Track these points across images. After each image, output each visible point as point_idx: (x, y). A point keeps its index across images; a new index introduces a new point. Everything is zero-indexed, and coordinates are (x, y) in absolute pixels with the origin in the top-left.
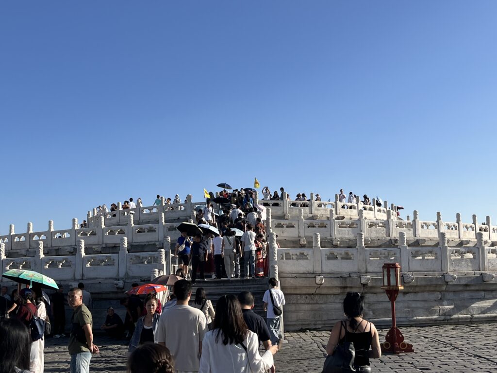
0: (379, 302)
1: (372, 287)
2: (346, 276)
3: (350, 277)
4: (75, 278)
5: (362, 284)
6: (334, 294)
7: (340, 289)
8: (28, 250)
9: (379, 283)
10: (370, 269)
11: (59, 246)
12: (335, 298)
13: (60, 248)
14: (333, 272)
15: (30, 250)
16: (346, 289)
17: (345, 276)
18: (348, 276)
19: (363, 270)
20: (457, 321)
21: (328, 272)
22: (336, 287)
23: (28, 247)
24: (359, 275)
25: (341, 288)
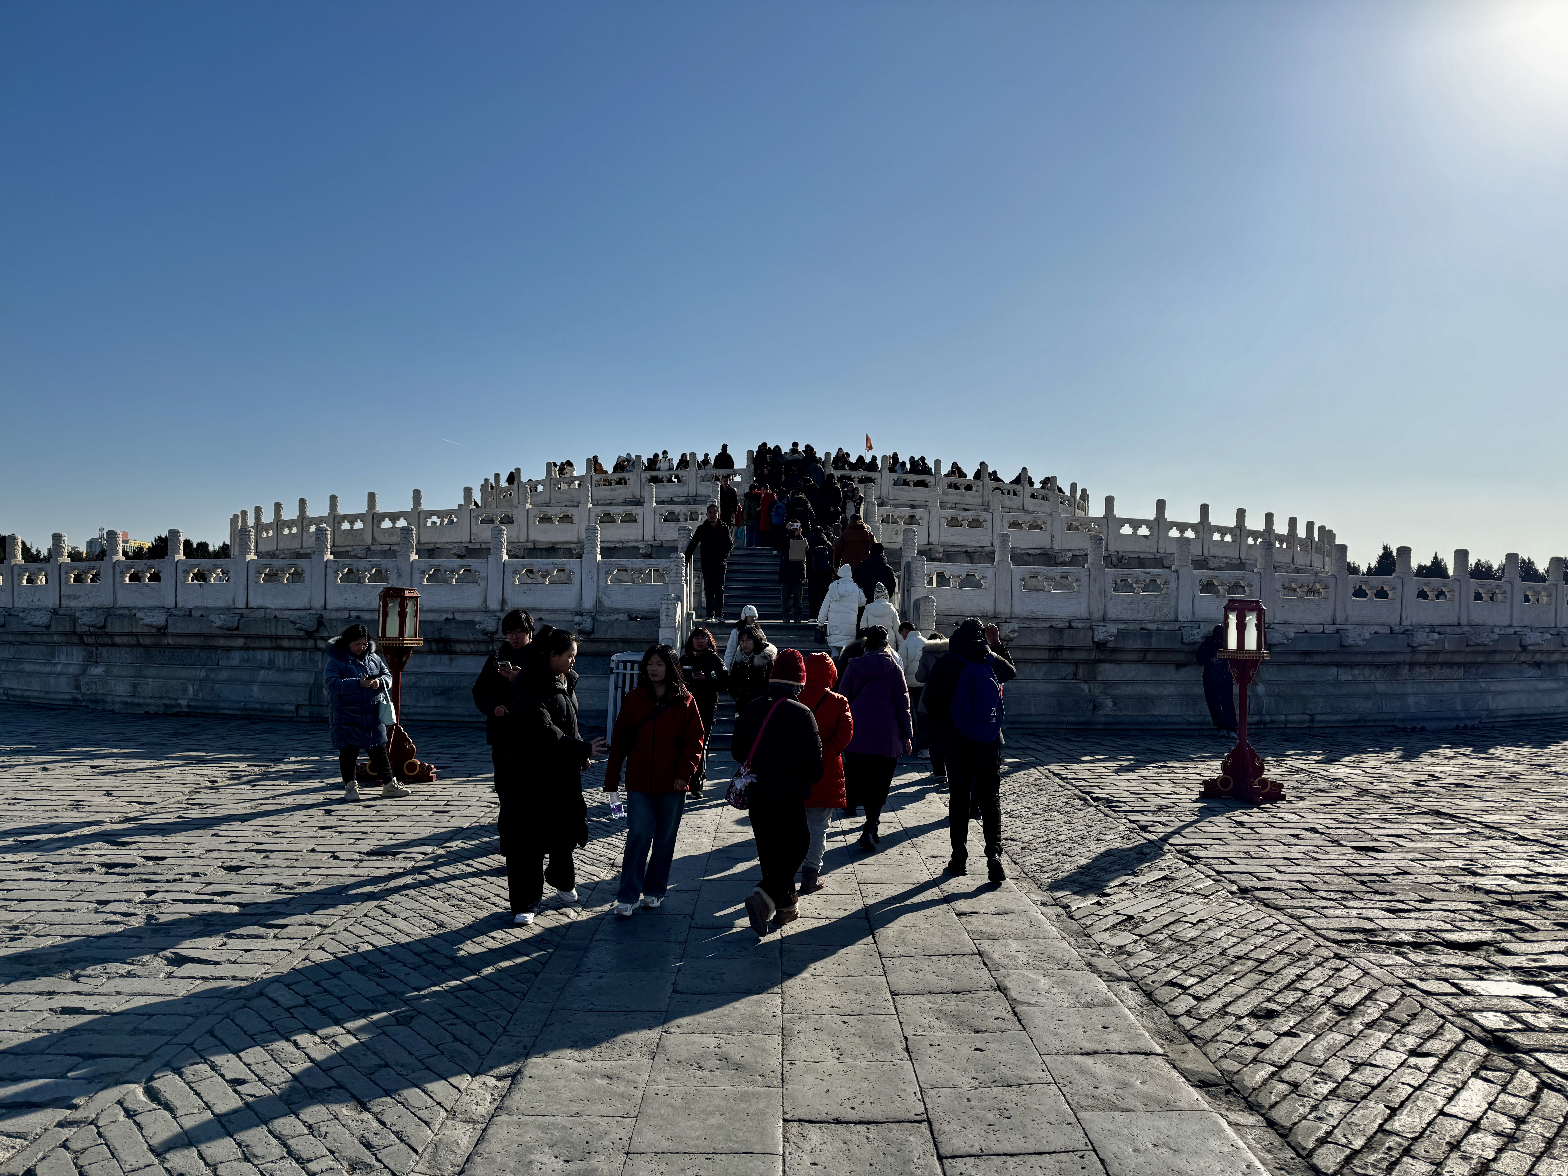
0: (1126, 683)
1: (1115, 650)
2: (1061, 625)
3: (1070, 627)
4: (486, 607)
5: (1094, 642)
6: (1034, 662)
7: (1047, 652)
8: (369, 549)
9: (1131, 642)
10: (1112, 613)
11: (435, 543)
12: (1034, 669)
13: (437, 546)
14: (1035, 616)
15: (372, 548)
16: (1059, 653)
17: (1059, 626)
18: (1067, 624)
19: (1097, 615)
20: (1282, 726)
21: (1024, 615)
22: (1040, 648)
23: (370, 542)
24: (1090, 624)
25: (1050, 649)
